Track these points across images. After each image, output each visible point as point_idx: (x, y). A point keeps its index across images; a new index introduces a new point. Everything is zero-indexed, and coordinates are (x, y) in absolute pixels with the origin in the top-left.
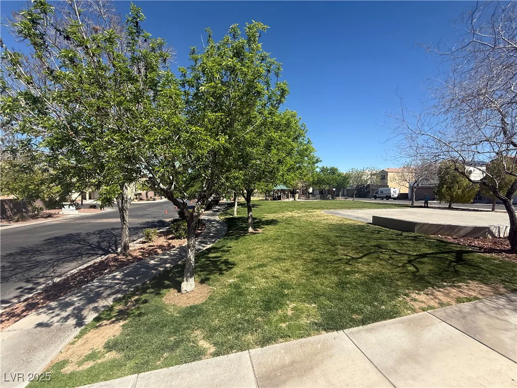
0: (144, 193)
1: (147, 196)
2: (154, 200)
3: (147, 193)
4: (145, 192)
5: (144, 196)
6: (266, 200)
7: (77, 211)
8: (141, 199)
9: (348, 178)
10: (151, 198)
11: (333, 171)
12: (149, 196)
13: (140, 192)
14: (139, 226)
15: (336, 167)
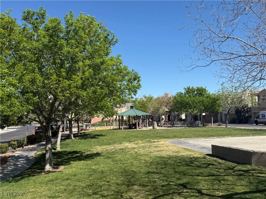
6: (119, 129)
9: (217, 100)
11: (201, 92)
15: (204, 87)
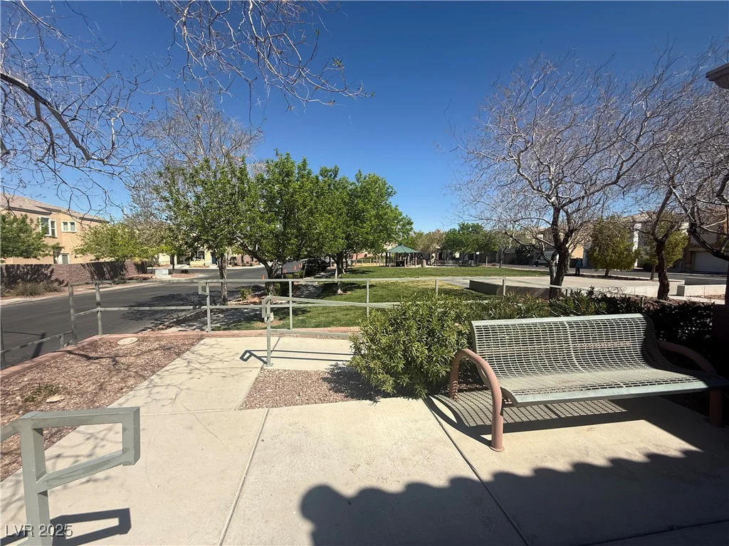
0: (238, 256)
1: (243, 261)
2: (251, 265)
3: (242, 257)
4: (240, 255)
5: (239, 261)
6: (386, 266)
7: (170, 276)
8: (236, 265)
10: (248, 262)
11: (476, 229)
12: (245, 261)
13: (235, 255)
14: (234, 290)
